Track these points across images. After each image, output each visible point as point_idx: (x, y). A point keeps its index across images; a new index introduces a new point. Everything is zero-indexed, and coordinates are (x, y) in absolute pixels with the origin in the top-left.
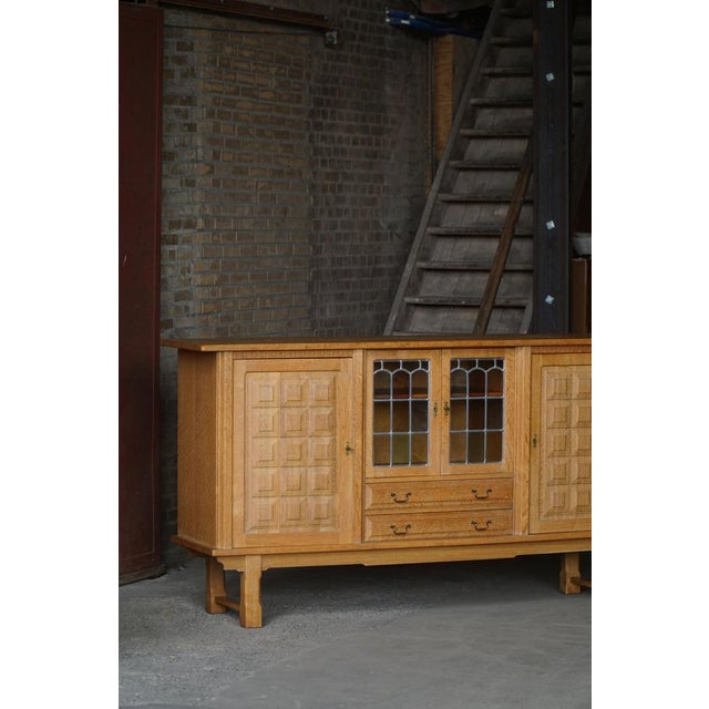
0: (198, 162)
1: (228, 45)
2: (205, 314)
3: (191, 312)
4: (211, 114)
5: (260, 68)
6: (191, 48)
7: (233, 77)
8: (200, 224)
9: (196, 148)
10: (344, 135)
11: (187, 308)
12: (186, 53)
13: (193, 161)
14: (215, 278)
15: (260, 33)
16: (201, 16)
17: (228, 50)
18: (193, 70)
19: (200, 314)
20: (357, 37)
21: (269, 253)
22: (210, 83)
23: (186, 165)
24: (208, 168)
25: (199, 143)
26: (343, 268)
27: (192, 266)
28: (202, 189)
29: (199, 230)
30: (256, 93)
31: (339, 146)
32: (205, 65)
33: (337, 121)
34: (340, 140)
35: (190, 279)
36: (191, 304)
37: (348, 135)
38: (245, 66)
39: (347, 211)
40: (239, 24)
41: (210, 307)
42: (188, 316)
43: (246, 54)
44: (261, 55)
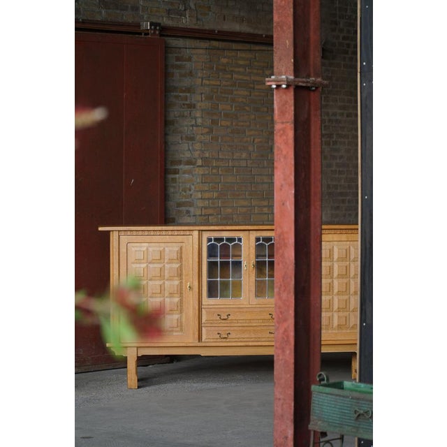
0: (197, 126)
1: (225, 57)
2: (205, 215)
3: (192, 214)
4: (210, 98)
5: (255, 71)
6: (190, 59)
7: (229, 76)
8: (199, 162)
9: (195, 118)
10: (339, 111)
11: (188, 212)
12: (184, 63)
13: (192, 126)
14: (215, 195)
15: (255, 50)
16: (198, 41)
17: (224, 61)
18: (191, 72)
19: (201, 215)
20: (350, 53)
21: (266, 181)
22: (209, 80)
23: (186, 128)
24: (207, 130)
25: (198, 115)
26: (338, 191)
27: (193, 187)
28: (201, 142)
29: (198, 166)
30: (252, 86)
31: (333, 118)
32: (202, 70)
33: (331, 103)
34: (335, 114)
35: (191, 195)
36: (192, 209)
37: (342, 111)
38: (241, 70)
39: (341, 157)
40: (234, 46)
41: (210, 211)
42: (190, 216)
43: (241, 62)
44: (256, 63)
